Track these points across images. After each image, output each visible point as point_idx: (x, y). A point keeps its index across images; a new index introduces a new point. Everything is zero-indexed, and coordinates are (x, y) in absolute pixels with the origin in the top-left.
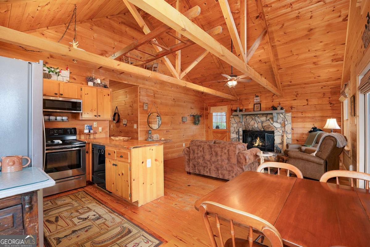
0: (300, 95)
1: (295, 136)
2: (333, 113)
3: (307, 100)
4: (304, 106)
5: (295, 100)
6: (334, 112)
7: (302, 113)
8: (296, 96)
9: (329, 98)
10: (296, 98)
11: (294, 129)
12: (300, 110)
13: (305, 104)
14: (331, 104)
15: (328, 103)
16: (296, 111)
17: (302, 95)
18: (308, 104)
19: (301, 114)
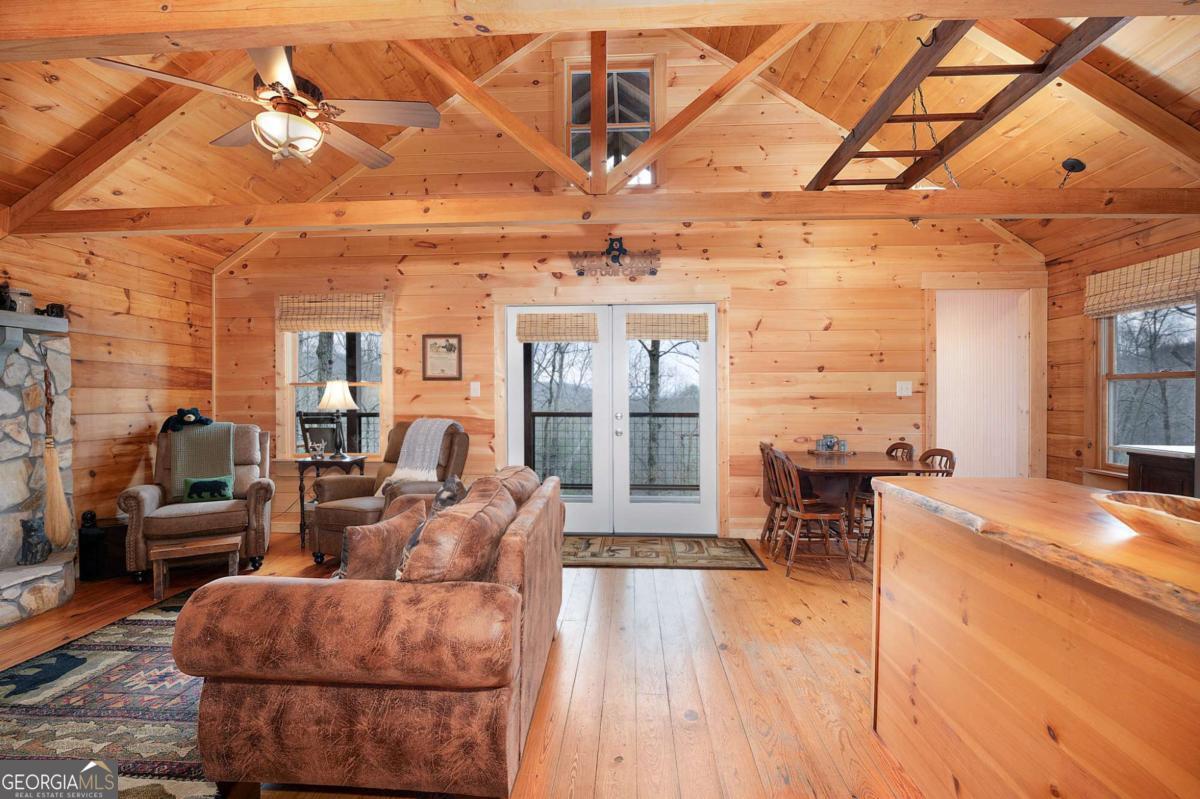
0: (100, 259)
1: (85, 451)
2: (196, 360)
3: (127, 292)
4: (117, 314)
5: (83, 277)
6: (198, 355)
7: (109, 344)
8: (88, 262)
9: (187, 303)
10: (85, 270)
11: (78, 419)
12: (102, 333)
13: (121, 311)
14: (191, 325)
15: (184, 320)
16: (85, 331)
17: (109, 263)
18: (131, 312)
19: (104, 349)
